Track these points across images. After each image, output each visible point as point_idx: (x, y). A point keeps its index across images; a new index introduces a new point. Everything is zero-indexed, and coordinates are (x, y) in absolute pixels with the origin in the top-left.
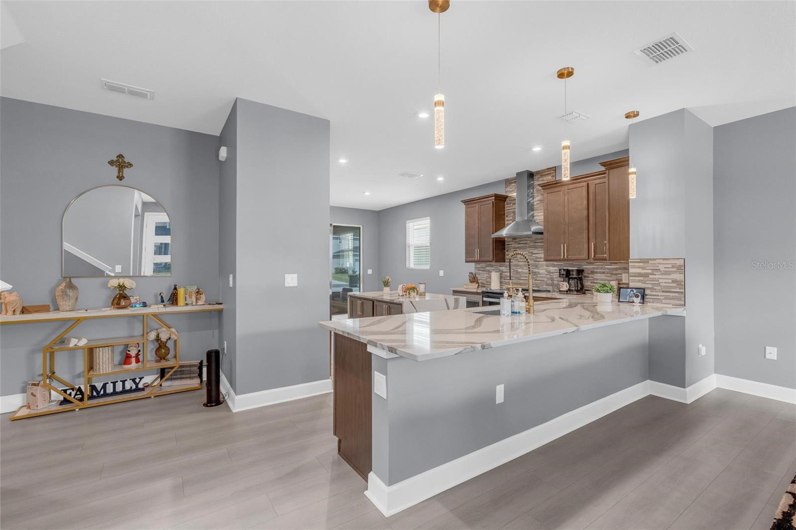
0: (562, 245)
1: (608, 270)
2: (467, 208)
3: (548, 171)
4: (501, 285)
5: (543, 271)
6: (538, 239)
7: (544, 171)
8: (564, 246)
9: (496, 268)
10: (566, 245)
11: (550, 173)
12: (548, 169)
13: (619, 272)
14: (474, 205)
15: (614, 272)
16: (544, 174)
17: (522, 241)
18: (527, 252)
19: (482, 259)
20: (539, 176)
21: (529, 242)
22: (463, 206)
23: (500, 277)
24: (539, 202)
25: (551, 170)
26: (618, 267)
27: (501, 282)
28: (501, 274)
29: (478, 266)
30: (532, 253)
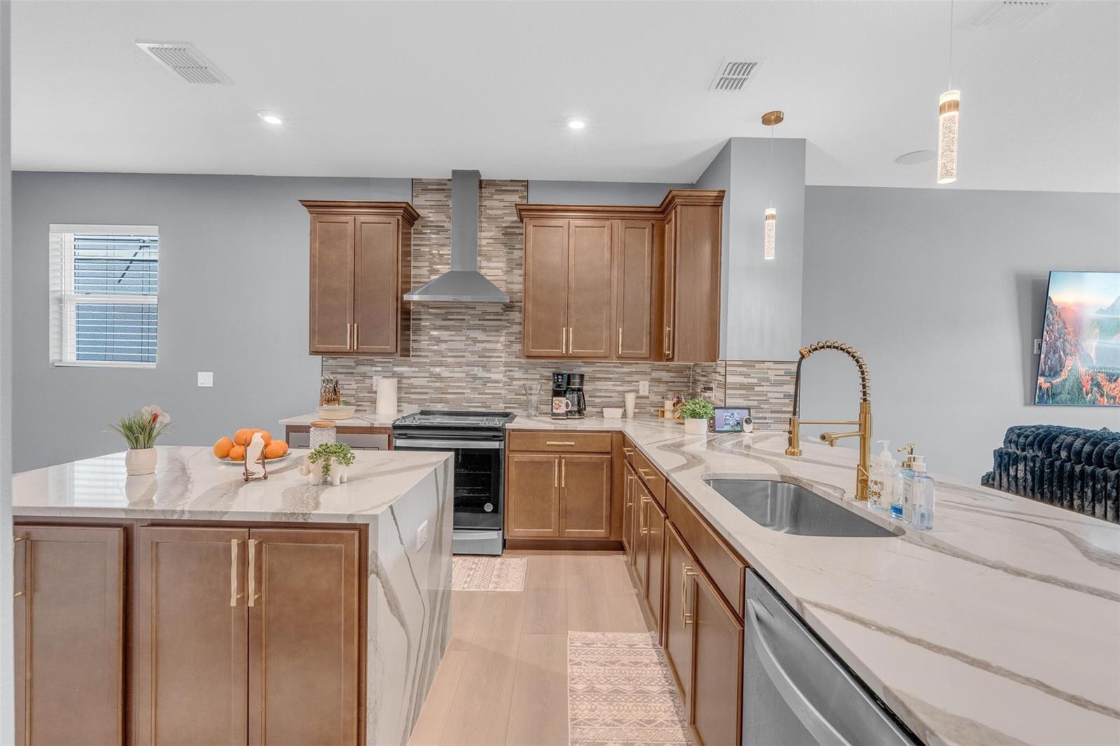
0: (564, 329)
1: (616, 376)
2: (313, 223)
3: (511, 186)
4: (398, 406)
5: (499, 377)
6: (489, 313)
7: (505, 183)
8: (567, 331)
9: (385, 369)
10: (571, 329)
11: (518, 191)
12: (511, 181)
13: (635, 377)
14: (344, 218)
15: (627, 379)
16: (503, 188)
17: (452, 314)
18: (464, 338)
19: (364, 348)
20: (493, 190)
21: (469, 317)
22: (305, 216)
23: (398, 387)
24: (491, 241)
25: (521, 184)
26: (634, 370)
27: (399, 400)
28: (399, 382)
29: (331, 362)
30: (475, 341)
